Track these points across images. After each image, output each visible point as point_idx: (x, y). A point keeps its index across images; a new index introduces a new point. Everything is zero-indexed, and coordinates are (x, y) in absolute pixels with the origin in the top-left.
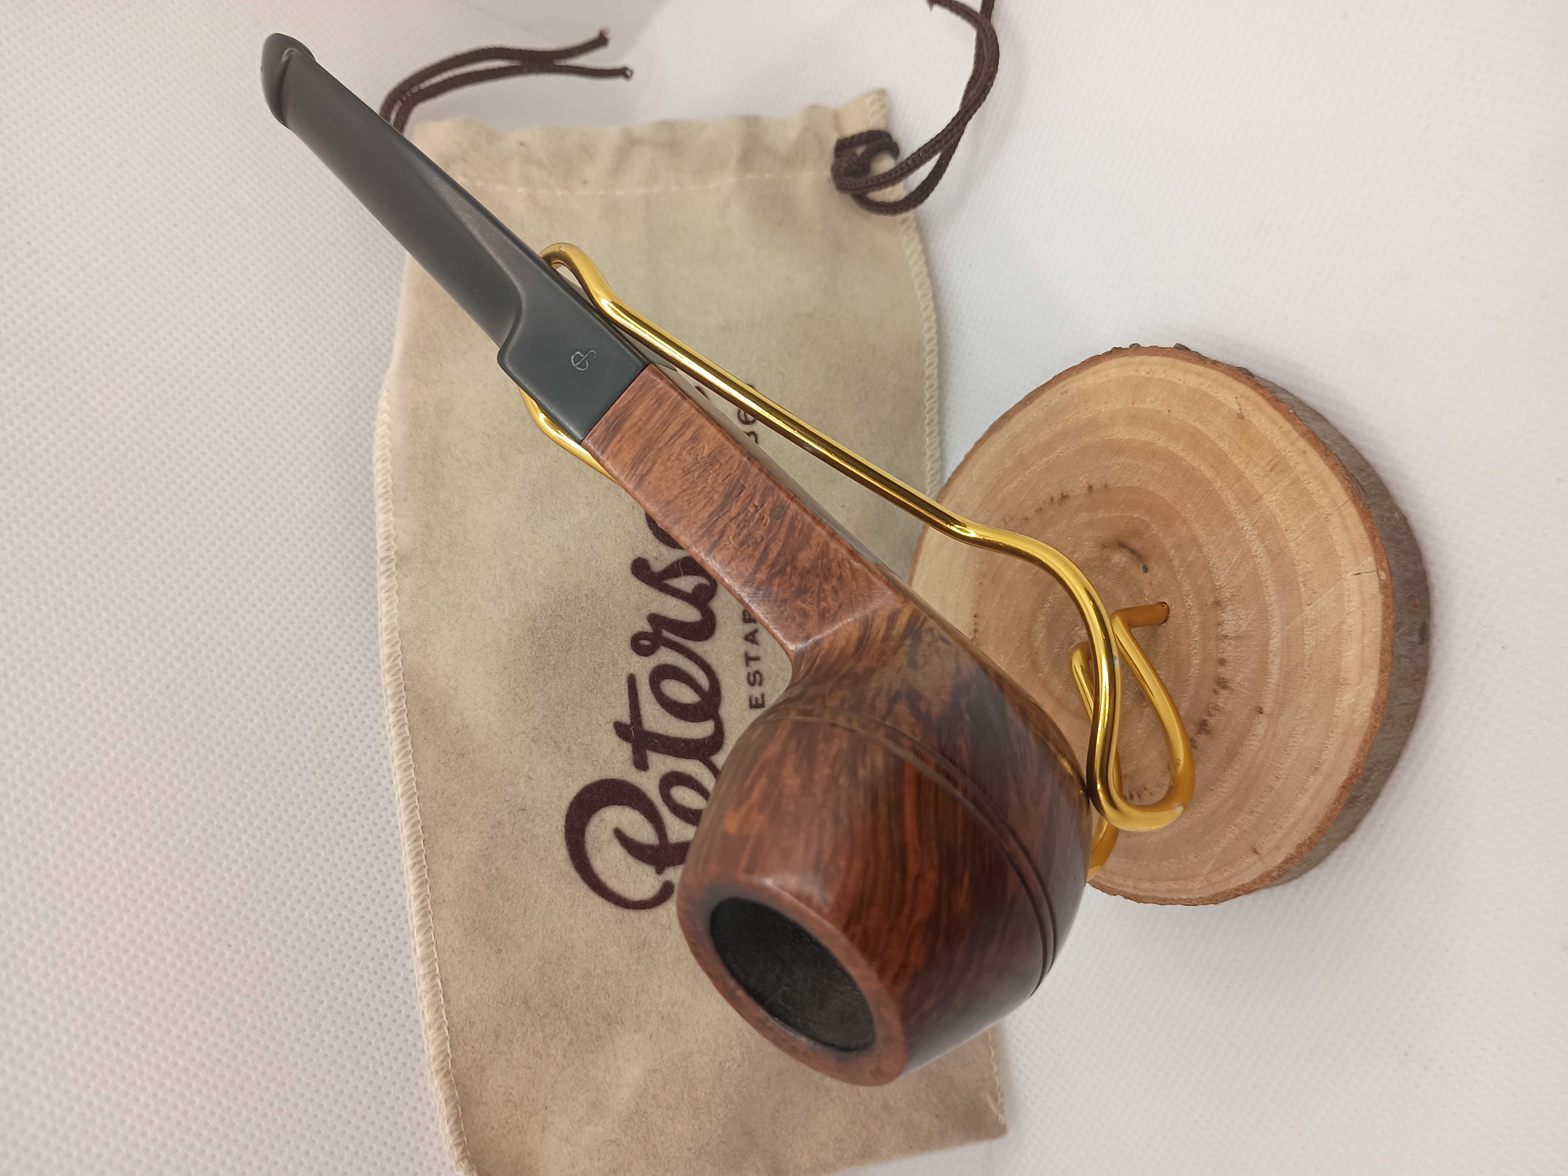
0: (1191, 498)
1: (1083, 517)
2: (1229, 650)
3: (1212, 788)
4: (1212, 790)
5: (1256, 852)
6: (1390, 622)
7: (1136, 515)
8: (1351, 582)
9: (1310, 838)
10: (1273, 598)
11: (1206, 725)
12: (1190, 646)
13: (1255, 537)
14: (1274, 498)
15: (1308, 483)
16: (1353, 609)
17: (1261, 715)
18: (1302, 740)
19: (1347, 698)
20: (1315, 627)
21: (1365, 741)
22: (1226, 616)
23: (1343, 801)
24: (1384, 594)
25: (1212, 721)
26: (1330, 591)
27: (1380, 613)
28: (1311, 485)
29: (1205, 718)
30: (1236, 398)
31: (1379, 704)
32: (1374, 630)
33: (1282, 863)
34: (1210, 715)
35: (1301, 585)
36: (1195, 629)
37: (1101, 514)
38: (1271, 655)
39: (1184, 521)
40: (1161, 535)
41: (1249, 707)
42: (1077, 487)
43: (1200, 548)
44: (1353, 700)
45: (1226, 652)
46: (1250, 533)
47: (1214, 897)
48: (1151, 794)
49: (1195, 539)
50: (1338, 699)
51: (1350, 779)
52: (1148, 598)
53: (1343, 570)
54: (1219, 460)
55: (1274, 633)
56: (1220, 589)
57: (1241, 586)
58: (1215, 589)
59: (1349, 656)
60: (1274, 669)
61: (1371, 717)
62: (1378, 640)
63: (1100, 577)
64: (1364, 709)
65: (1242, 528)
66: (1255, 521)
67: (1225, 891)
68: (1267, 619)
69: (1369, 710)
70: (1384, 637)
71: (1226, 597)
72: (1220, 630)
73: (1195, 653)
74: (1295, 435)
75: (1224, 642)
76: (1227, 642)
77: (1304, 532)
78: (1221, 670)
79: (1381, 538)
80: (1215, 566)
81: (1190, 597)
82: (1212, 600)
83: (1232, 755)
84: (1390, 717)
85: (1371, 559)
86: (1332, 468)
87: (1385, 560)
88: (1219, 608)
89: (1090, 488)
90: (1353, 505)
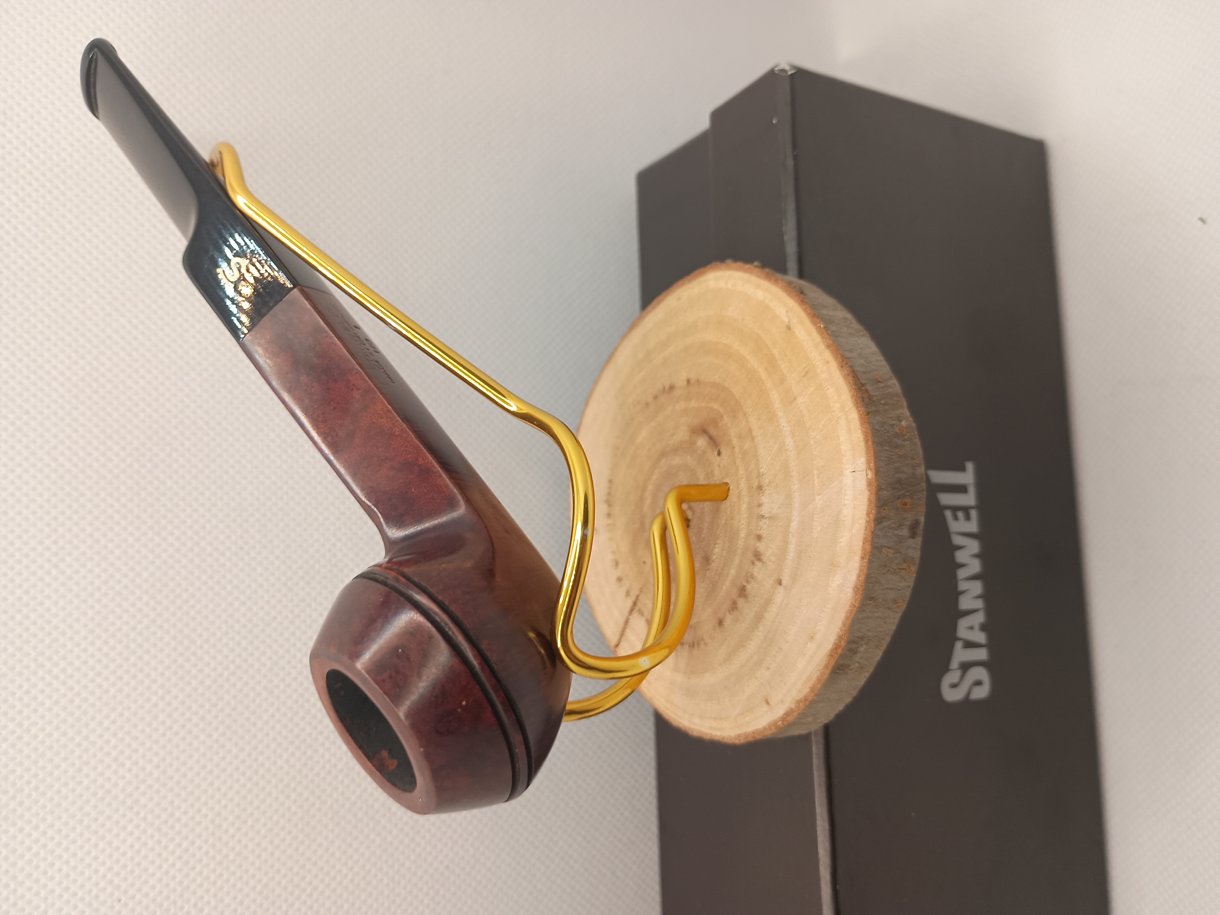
0: (750, 395)
1: (681, 405)
2: (764, 528)
3: (744, 644)
4: (744, 646)
5: (767, 703)
6: (872, 516)
7: (715, 406)
8: (848, 478)
9: (805, 696)
10: (796, 487)
11: (745, 591)
12: (740, 521)
13: (788, 433)
14: (804, 400)
15: (827, 389)
16: (847, 502)
17: (780, 587)
18: (804, 611)
19: (837, 580)
20: (821, 515)
21: (847, 618)
22: (764, 499)
23: (830, 667)
24: (869, 491)
25: (749, 587)
26: (834, 484)
27: (865, 507)
28: (829, 391)
29: (745, 584)
30: (787, 312)
31: (858, 587)
32: (860, 522)
33: (785, 714)
34: (748, 582)
35: (816, 477)
36: (744, 507)
37: (693, 404)
38: (790, 535)
39: (745, 414)
40: (729, 425)
41: (773, 578)
42: (680, 381)
43: (753, 439)
44: (841, 580)
45: (762, 529)
46: (785, 429)
47: (738, 736)
48: (706, 644)
49: (750, 430)
50: (831, 579)
51: (836, 649)
52: (718, 477)
53: (844, 467)
54: (771, 364)
55: (794, 517)
56: (762, 475)
57: (776, 474)
58: (760, 476)
59: (841, 542)
60: (792, 548)
61: (852, 597)
62: (862, 531)
63: (689, 457)
64: (848, 590)
65: (781, 424)
66: (789, 419)
67: (745, 733)
68: (791, 505)
69: (851, 591)
70: (866, 529)
71: (766, 483)
72: (760, 510)
73: (742, 528)
74: (822, 346)
75: (761, 521)
76: (764, 521)
77: (821, 432)
78: (758, 544)
79: (873, 442)
80: (761, 455)
81: (743, 480)
82: (756, 484)
83: (759, 618)
84: (872, 598)
85: (863, 460)
86: (845, 377)
87: (872, 462)
88: (761, 492)
89: (688, 381)
90: (856, 411)
